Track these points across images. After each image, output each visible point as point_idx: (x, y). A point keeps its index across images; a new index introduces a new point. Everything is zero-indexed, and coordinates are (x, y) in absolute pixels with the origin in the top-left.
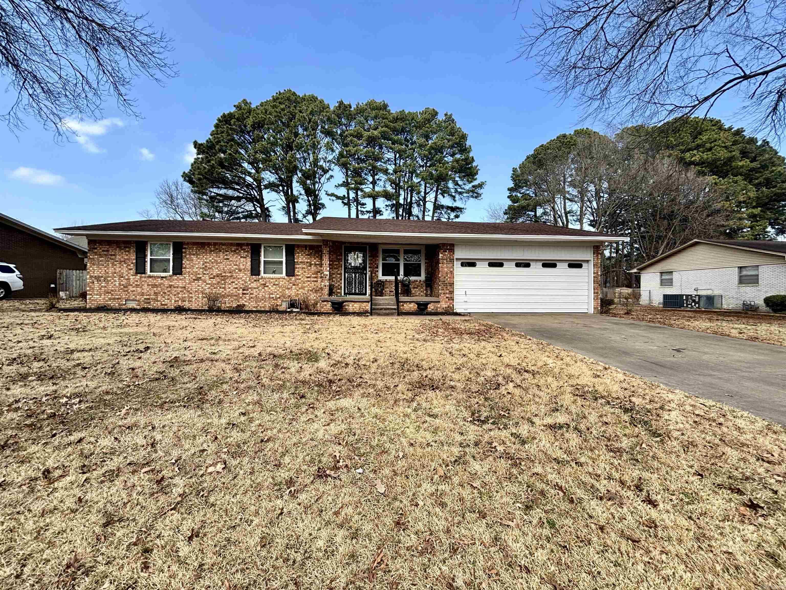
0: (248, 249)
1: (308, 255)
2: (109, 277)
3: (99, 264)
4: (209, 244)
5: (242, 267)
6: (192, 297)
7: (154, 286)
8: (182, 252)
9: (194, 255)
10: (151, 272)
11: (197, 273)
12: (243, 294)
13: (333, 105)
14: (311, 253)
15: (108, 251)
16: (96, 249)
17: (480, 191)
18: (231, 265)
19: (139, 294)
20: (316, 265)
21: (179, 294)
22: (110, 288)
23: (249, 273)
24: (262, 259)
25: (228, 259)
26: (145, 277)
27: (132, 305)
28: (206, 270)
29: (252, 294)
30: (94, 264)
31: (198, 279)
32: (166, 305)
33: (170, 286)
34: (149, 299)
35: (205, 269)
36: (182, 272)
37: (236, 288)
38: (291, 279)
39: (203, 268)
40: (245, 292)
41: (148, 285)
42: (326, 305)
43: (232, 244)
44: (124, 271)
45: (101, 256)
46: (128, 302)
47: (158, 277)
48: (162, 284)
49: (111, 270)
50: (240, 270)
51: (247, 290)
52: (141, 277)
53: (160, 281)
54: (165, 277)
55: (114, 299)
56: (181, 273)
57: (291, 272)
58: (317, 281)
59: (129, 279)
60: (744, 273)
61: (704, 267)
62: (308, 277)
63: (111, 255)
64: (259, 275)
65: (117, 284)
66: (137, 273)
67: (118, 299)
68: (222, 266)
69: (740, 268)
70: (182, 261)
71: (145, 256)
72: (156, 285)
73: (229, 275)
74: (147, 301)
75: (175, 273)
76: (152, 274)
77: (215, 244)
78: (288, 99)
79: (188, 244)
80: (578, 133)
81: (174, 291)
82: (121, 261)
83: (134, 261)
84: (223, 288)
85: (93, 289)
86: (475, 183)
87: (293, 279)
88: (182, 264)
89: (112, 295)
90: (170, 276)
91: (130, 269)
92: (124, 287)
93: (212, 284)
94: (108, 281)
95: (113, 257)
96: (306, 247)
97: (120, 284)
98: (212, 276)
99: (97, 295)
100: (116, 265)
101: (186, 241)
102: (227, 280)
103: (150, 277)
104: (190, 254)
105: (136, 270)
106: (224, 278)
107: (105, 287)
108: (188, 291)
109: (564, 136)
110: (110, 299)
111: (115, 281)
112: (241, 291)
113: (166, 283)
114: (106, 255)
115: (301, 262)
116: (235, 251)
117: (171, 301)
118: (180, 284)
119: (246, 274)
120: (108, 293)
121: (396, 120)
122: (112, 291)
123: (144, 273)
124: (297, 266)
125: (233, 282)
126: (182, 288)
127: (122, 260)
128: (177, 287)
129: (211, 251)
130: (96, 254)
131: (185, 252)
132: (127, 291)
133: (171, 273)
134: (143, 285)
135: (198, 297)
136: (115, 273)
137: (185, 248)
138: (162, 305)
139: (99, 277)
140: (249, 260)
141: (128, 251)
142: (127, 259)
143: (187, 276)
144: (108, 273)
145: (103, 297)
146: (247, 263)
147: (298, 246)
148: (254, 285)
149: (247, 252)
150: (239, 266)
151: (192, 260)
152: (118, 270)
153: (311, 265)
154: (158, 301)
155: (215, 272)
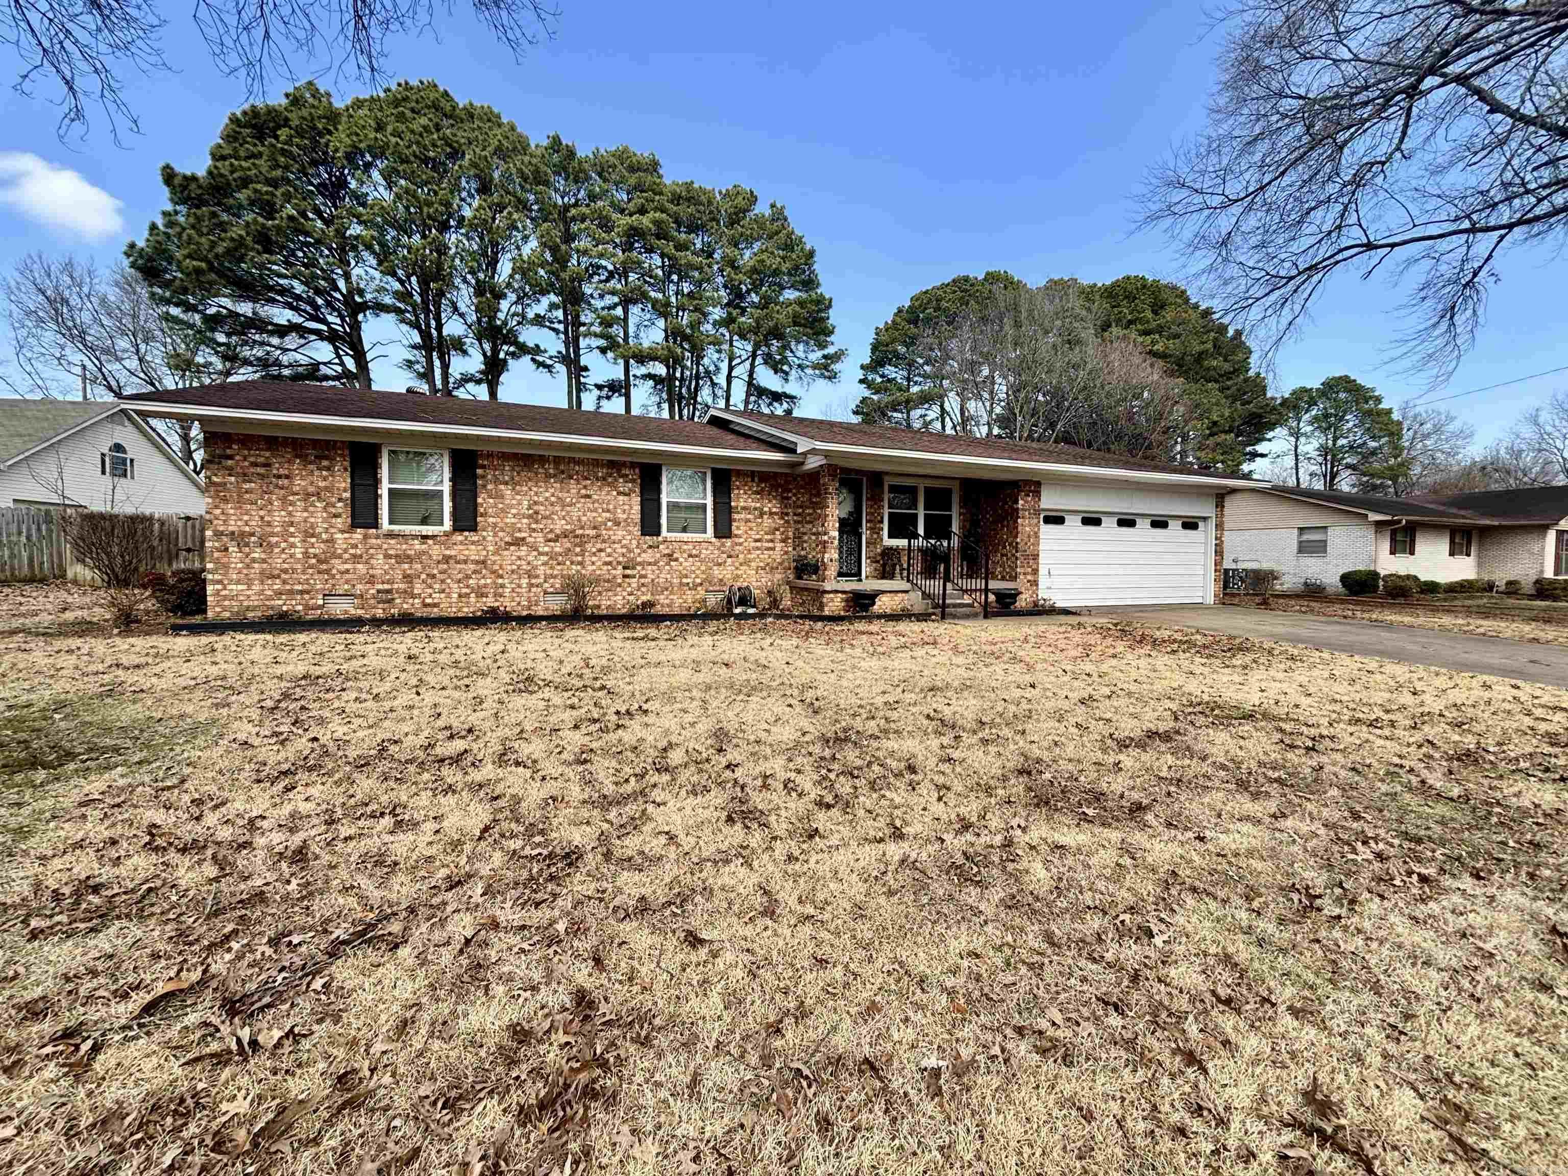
0: (634, 474)
1: (757, 493)
2: (273, 534)
3: (240, 501)
4: (542, 460)
5: (622, 516)
6: (503, 586)
7: (401, 558)
8: (475, 477)
9: (506, 483)
10: (391, 522)
11: (514, 528)
12: (625, 576)
13: (538, 140)
14: (763, 490)
15: (267, 465)
16: (231, 457)
17: (836, 367)
18: (595, 510)
19: (360, 579)
20: (771, 514)
21: (468, 577)
22: (278, 562)
23: (637, 530)
24: (664, 499)
25: (589, 496)
26: (377, 537)
27: (340, 608)
28: (537, 522)
29: (644, 576)
30: (225, 500)
31: (519, 542)
32: (435, 605)
33: (447, 559)
34: (388, 591)
35: (534, 517)
36: (476, 524)
37: (610, 563)
38: (723, 545)
39: (530, 517)
40: (628, 572)
41: (387, 556)
42: (832, 600)
43: (597, 463)
44: (319, 518)
45: (245, 477)
46: (332, 600)
47: (415, 537)
48: (424, 553)
49: (279, 517)
50: (617, 524)
51: (634, 568)
52: (366, 537)
53: (417, 545)
54: (433, 537)
55: (291, 592)
56: (474, 528)
57: (723, 530)
58: (773, 549)
59: (331, 541)
60: (1305, 537)
61: (1248, 525)
62: (756, 541)
63: (279, 477)
64: (658, 533)
65: (298, 552)
66: (354, 526)
67: (302, 592)
68: (575, 513)
69: (1302, 530)
70: (475, 497)
71: (377, 482)
72: (408, 557)
73: (592, 533)
74: (386, 597)
75: (458, 527)
76: (396, 528)
77: (557, 460)
78: (435, 106)
79: (490, 455)
80: (992, 278)
81: (456, 570)
82: (309, 495)
83: (347, 495)
84: (580, 563)
85: (226, 567)
86: (831, 350)
87: (728, 543)
88: (476, 505)
89: (284, 582)
90: (446, 534)
91: (336, 516)
92: (320, 561)
93: (552, 556)
94: (271, 546)
95: (286, 482)
96: (752, 474)
97: (306, 554)
98: (550, 536)
99: (238, 582)
100: (292, 504)
101: (485, 448)
102: (588, 546)
103: (390, 535)
104: (496, 481)
105: (353, 516)
106: (582, 541)
107: (264, 561)
108: (494, 572)
109: (966, 279)
110: (279, 593)
111: (293, 546)
112: (619, 571)
113: (436, 551)
114: (262, 477)
115: (744, 508)
116: (604, 479)
117: (449, 596)
118: (473, 552)
119: (630, 533)
120: (273, 577)
121: (676, 199)
122: (285, 571)
123: (376, 525)
124: (736, 516)
125: (600, 550)
126: (477, 562)
127: (311, 489)
128: (465, 562)
129: (550, 476)
130: (230, 471)
131: (483, 477)
132: (327, 572)
133: (448, 525)
134: (372, 557)
135: (519, 586)
136: (292, 524)
137: (483, 467)
138: (426, 605)
139: (242, 534)
140: (636, 500)
141: (328, 469)
142: (326, 488)
143: (489, 535)
144: (269, 524)
145: (257, 587)
146: (633, 506)
147: (739, 473)
148: (648, 556)
149: (633, 481)
150: (614, 513)
151: (502, 497)
152: (299, 516)
153: (762, 515)
154: (413, 596)
155: (560, 525)
